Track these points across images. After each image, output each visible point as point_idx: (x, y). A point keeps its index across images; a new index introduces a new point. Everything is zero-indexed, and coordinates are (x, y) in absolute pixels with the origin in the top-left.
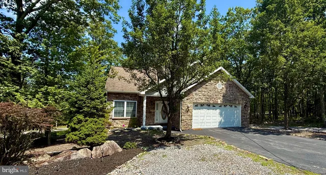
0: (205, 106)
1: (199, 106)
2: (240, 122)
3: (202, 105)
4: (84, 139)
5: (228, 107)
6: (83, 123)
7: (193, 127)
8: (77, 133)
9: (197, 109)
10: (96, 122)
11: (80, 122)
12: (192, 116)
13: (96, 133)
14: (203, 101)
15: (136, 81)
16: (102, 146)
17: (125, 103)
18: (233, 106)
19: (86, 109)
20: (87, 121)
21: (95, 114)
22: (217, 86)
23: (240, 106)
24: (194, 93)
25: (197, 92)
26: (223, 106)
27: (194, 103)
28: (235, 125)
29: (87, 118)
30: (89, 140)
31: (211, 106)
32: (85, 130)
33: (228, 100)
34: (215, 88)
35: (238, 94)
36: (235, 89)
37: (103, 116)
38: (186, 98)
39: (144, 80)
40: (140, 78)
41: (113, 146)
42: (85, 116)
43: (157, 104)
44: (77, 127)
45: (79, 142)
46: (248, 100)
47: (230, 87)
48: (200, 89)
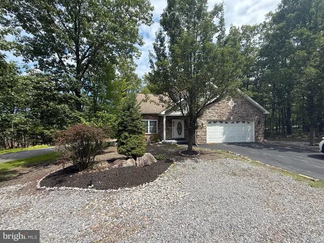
0: (218, 123)
1: (212, 123)
2: (254, 138)
3: (215, 122)
4: (130, 151)
5: (241, 123)
6: (129, 139)
7: (208, 142)
8: (125, 146)
9: (212, 126)
10: (137, 138)
11: (126, 138)
12: (206, 132)
13: (138, 146)
15: (163, 104)
16: (143, 157)
17: (149, 122)
18: (246, 123)
19: (130, 128)
20: (131, 137)
21: (136, 132)
22: (229, 104)
23: (254, 122)
24: (207, 110)
25: (210, 110)
26: (235, 123)
27: (208, 120)
28: (248, 140)
29: (131, 135)
30: (134, 152)
31: (224, 123)
32: (130, 145)
33: (240, 116)
34: (228, 106)
35: (251, 110)
36: (247, 106)
37: (141, 133)
39: (169, 102)
40: (166, 100)
41: (150, 157)
42: (129, 134)
43: (174, 122)
44: (125, 141)
45: (127, 154)
46: (262, 116)
47: (242, 104)
48: (213, 108)
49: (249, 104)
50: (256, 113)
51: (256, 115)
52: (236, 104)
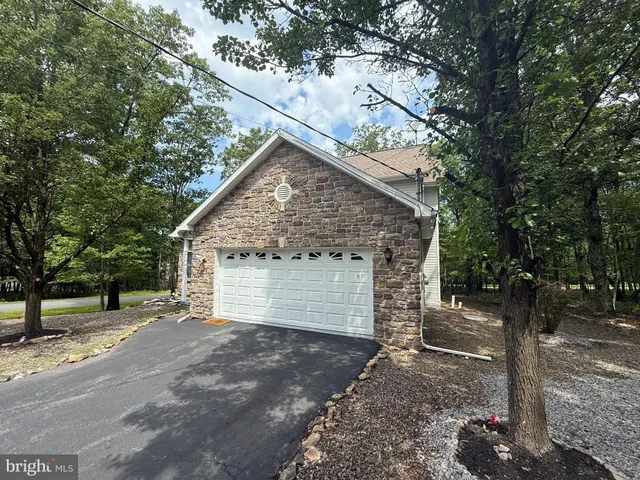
0: (253, 258)
1: (237, 257)
2: (372, 321)
3: (245, 254)
5: (325, 258)
9: (236, 266)
12: (211, 283)
14: (237, 244)
18: (347, 257)
22: (275, 194)
23: (372, 256)
24: (216, 222)
26: (305, 257)
27: (220, 251)
31: (269, 257)
33: (312, 235)
34: (272, 201)
35: (357, 209)
36: (341, 194)
38: (200, 238)
46: (407, 226)
47: (320, 188)
48: (231, 212)
49: (348, 187)
50: (377, 217)
51: (379, 225)
52: (297, 192)
